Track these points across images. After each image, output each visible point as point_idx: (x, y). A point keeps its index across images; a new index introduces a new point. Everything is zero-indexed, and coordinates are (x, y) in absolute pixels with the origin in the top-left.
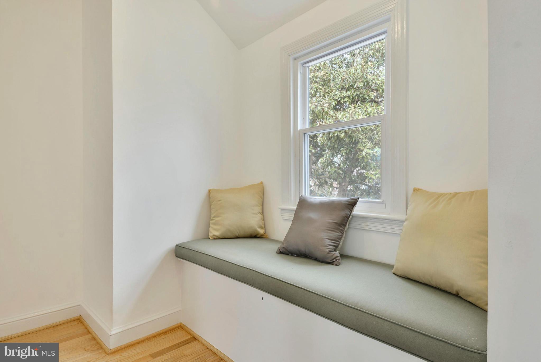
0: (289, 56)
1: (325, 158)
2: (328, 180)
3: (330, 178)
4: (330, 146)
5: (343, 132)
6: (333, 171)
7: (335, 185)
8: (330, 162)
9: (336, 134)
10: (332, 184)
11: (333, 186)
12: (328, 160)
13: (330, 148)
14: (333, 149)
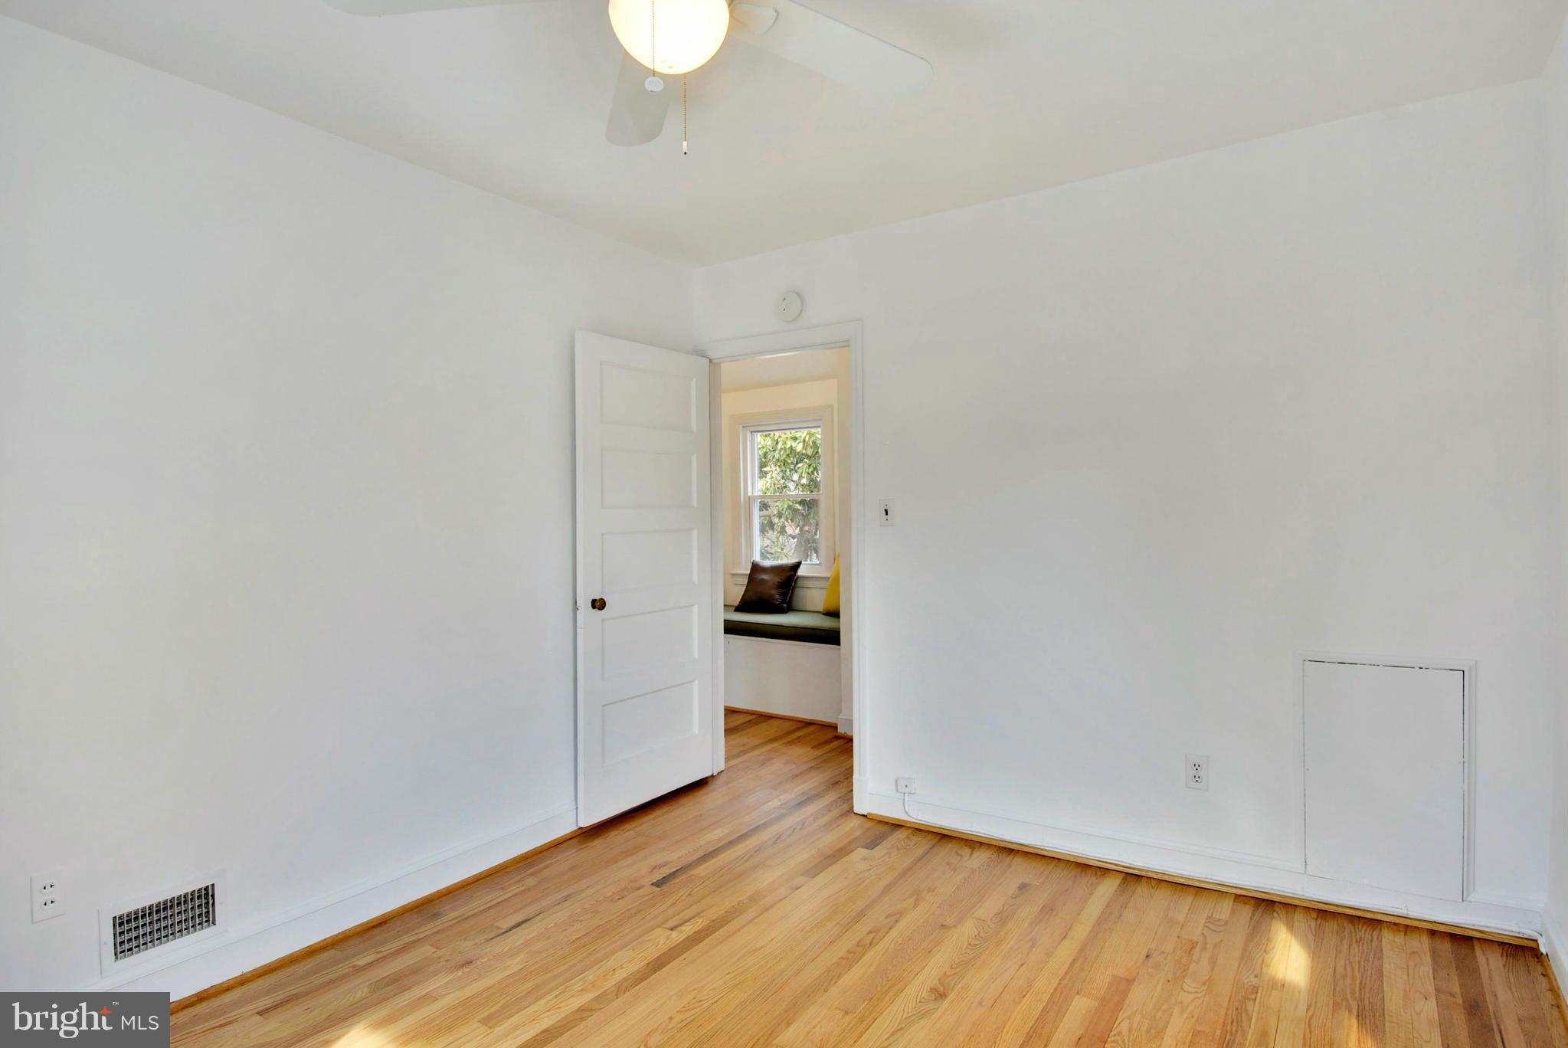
0: (744, 427)
1: (769, 481)
2: (776, 520)
3: (780, 515)
4: (778, 460)
5: (800, 442)
6: (786, 506)
7: (789, 530)
8: (778, 488)
9: (788, 446)
10: (783, 528)
11: (786, 532)
12: (774, 484)
13: (779, 464)
14: (784, 464)
